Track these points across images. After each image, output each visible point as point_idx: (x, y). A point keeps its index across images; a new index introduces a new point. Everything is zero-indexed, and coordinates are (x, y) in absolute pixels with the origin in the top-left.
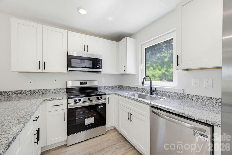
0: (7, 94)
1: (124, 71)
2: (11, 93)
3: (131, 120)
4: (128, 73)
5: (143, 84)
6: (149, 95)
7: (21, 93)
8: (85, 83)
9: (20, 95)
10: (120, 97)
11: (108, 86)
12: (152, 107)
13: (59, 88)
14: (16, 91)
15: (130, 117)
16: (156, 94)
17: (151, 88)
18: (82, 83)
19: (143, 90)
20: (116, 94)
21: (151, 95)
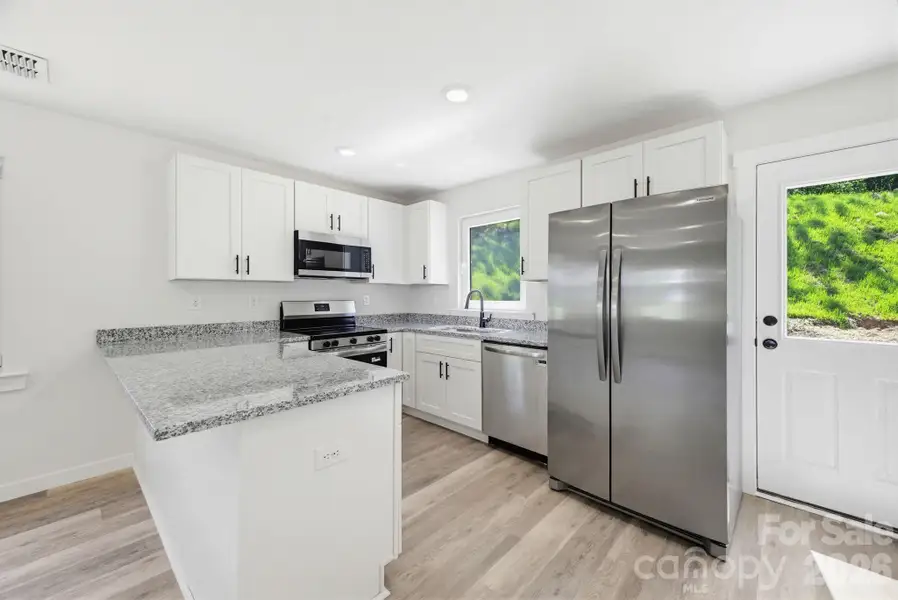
0: (145, 334)
1: (425, 277)
2: (153, 333)
3: (447, 376)
4: (432, 282)
5: (467, 307)
6: (478, 328)
7: (175, 331)
8: (326, 307)
9: (173, 339)
10: (419, 336)
11: (379, 316)
12: (485, 341)
13: (263, 320)
14: (166, 328)
15: (444, 373)
16: (493, 326)
17: (482, 315)
18: (318, 307)
19: (466, 320)
20: (410, 331)
21: (483, 329)
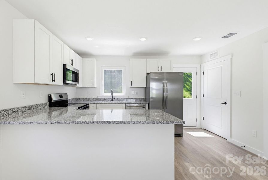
0: (6, 113)
1: (93, 85)
2: (9, 112)
4: (95, 87)
7: (18, 110)
9: (17, 114)
12: (126, 104)
14: (14, 109)
17: (112, 97)
